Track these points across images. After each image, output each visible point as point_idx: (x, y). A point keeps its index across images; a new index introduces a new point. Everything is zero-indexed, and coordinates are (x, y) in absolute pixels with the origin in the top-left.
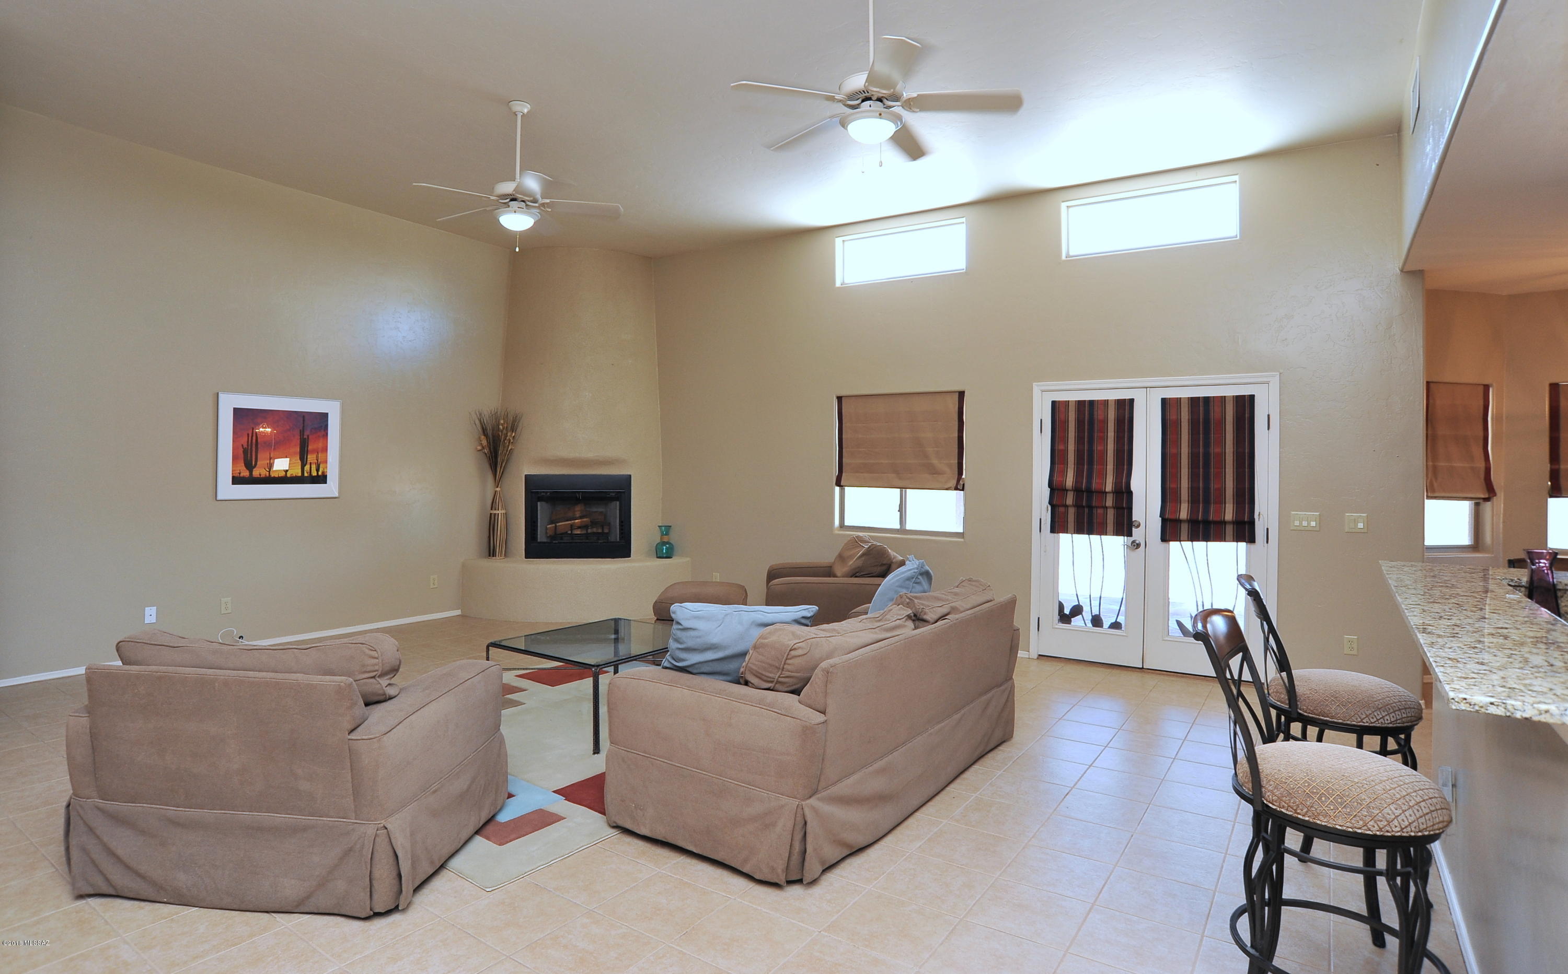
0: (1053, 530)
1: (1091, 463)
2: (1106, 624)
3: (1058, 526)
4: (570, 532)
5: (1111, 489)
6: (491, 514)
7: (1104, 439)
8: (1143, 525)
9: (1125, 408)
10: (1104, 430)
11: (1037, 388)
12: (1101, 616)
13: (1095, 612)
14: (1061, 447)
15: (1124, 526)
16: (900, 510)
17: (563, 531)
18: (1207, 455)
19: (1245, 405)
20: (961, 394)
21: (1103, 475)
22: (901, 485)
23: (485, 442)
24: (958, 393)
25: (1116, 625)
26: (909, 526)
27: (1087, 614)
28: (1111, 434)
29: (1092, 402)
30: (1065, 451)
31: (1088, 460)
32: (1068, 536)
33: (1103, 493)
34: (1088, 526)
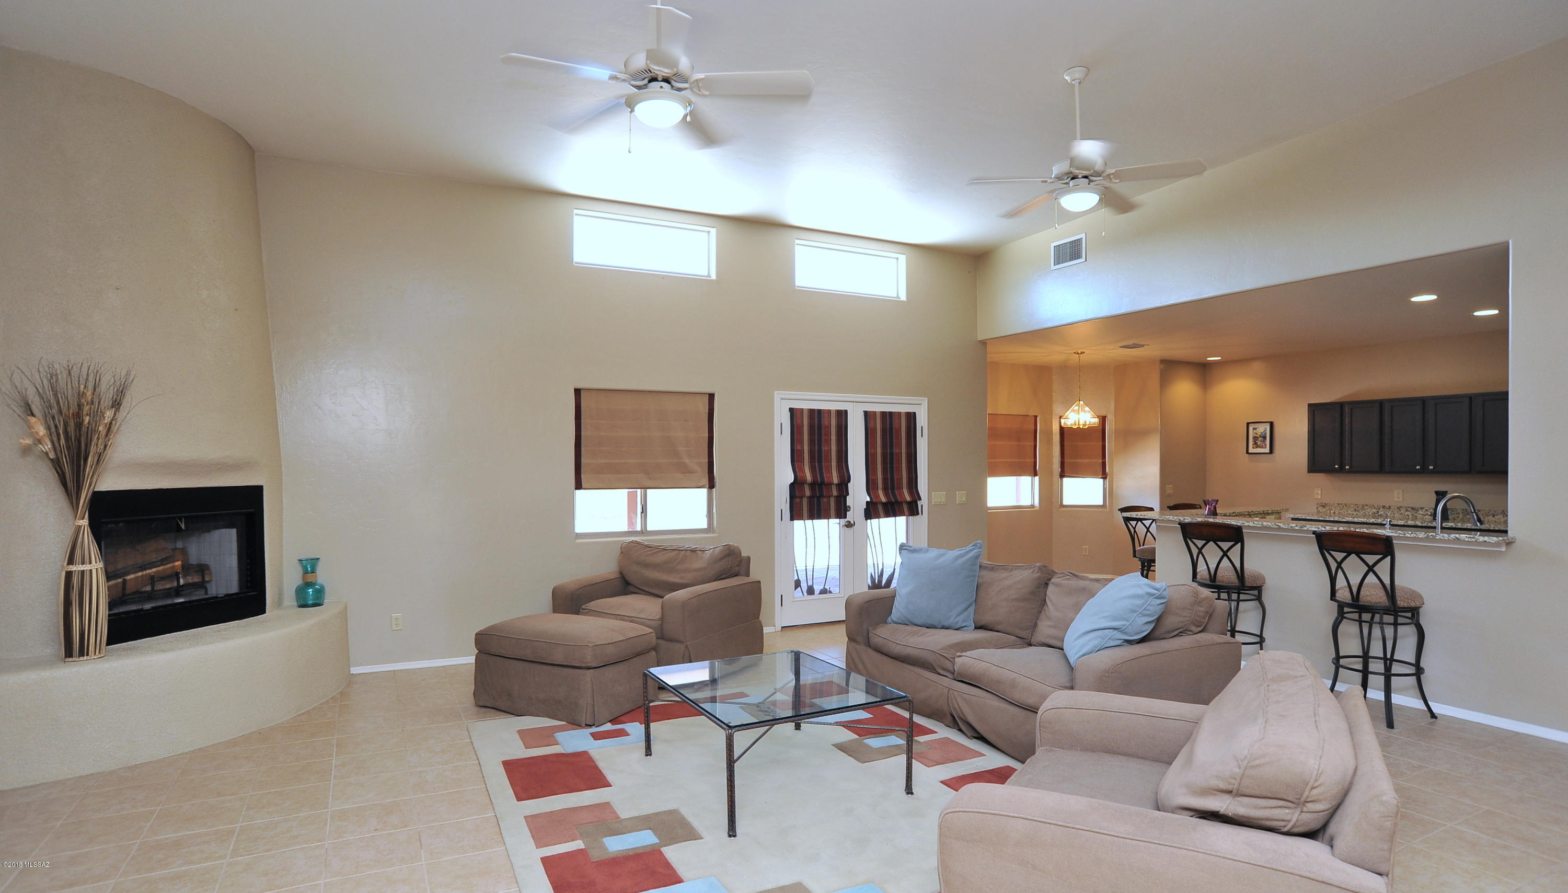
0: (791, 518)
1: (820, 461)
2: (817, 591)
3: (795, 514)
4: (148, 588)
5: (837, 481)
6: (69, 575)
7: (828, 442)
8: (852, 509)
9: (842, 415)
10: (828, 434)
11: (778, 395)
12: (814, 586)
13: (810, 584)
14: (799, 448)
15: (841, 511)
17: (134, 590)
18: (892, 454)
19: (912, 417)
20: (712, 396)
21: (829, 470)
22: (646, 485)
24: (708, 395)
25: (824, 591)
26: (650, 527)
27: (804, 586)
28: (833, 438)
29: (819, 411)
30: (802, 451)
31: (818, 459)
32: (802, 522)
33: (830, 484)
34: (817, 512)
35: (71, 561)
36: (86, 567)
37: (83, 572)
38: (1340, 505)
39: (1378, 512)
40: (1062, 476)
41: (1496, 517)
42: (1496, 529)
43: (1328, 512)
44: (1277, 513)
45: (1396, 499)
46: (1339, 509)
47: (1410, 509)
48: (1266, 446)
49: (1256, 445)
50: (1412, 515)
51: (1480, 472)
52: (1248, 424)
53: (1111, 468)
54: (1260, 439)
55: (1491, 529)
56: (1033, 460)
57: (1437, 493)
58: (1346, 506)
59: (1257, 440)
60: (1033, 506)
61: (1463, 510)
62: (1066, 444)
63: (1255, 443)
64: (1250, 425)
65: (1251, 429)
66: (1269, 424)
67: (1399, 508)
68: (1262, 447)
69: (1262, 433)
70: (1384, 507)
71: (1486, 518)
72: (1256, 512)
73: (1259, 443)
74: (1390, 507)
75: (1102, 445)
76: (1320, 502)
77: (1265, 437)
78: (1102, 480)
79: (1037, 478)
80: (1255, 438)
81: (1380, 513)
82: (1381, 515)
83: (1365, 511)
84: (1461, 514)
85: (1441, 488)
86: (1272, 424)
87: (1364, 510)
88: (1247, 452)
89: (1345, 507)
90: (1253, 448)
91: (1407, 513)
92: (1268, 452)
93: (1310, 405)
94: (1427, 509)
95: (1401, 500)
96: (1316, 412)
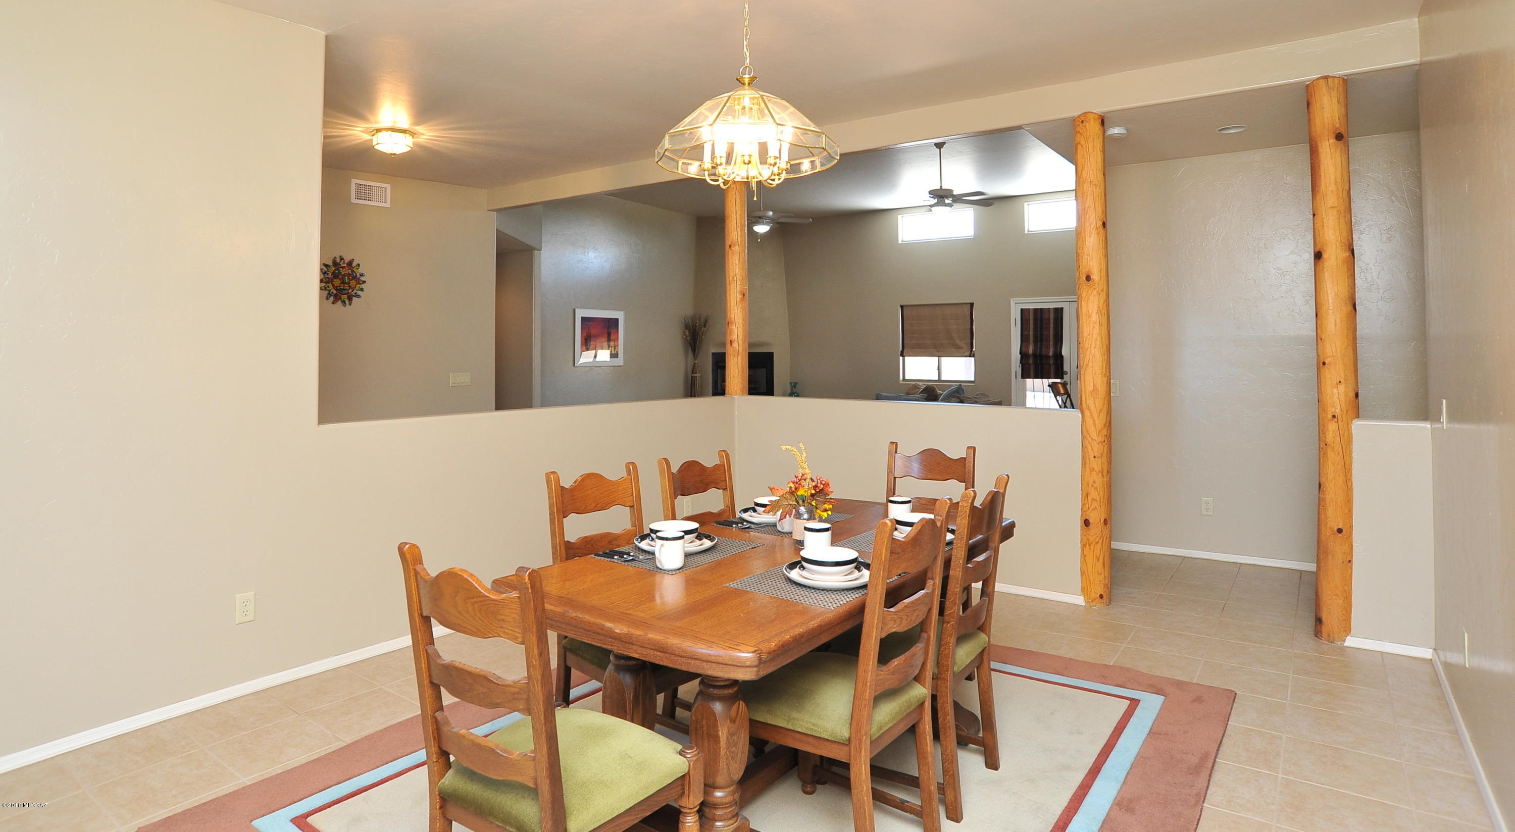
0: (1023, 377)
1: (1041, 341)
3: (1025, 375)
5: (1052, 354)
6: (692, 377)
7: (1048, 329)
8: (1068, 373)
9: (1059, 313)
10: (1048, 324)
11: (1013, 302)
14: (1026, 333)
15: (1059, 373)
16: (938, 369)
20: (972, 305)
21: (1048, 347)
22: (939, 355)
23: (687, 334)
24: (970, 304)
26: (943, 378)
28: (1052, 326)
29: (1041, 309)
30: (1028, 335)
31: (1040, 339)
32: (1031, 380)
33: (1048, 357)
34: (1040, 374)
35: (693, 373)
36: (696, 375)
37: (695, 376)
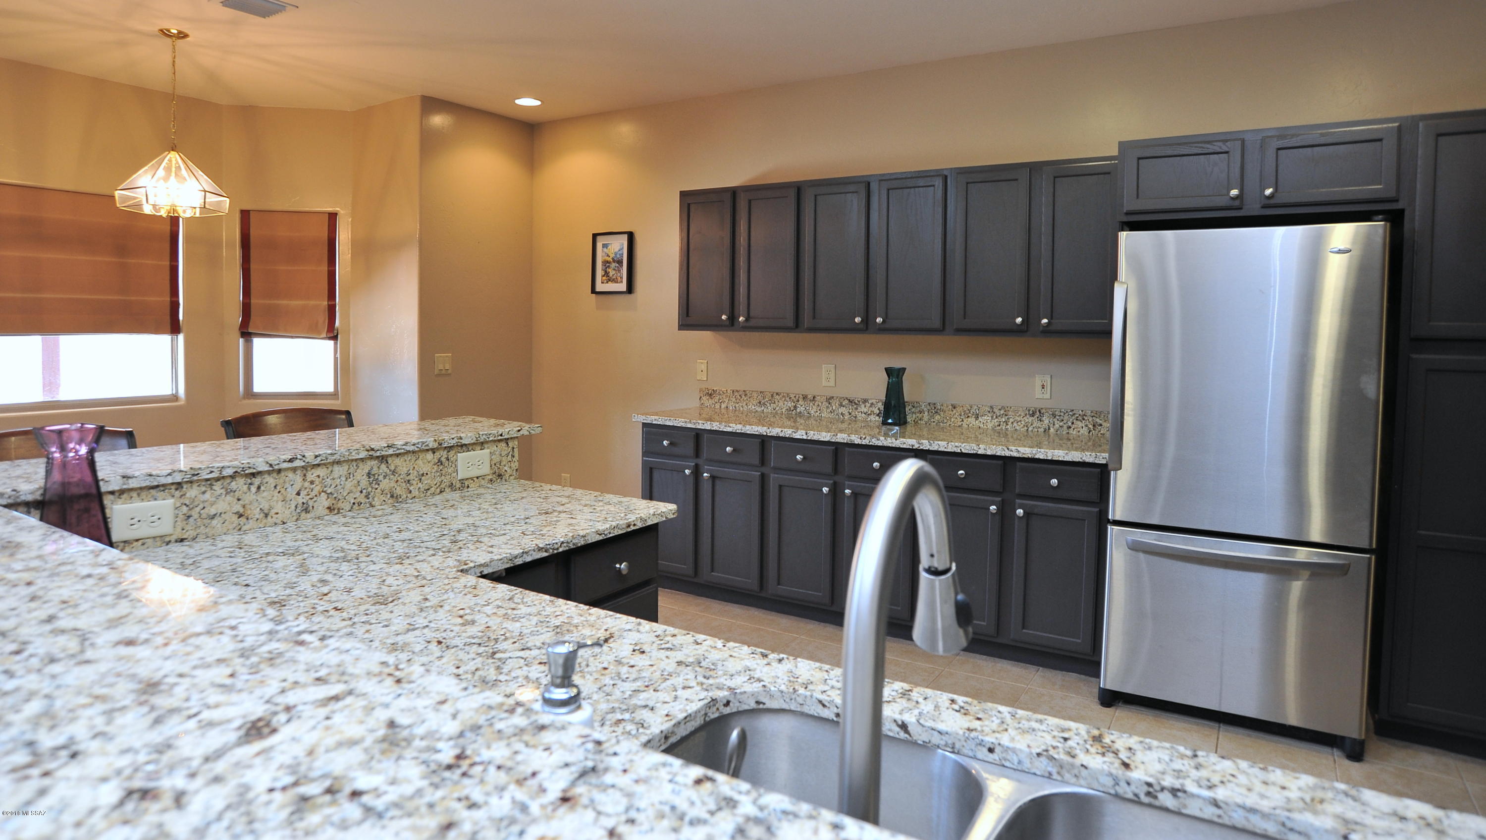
38: (736, 394)
39: (795, 407)
40: (246, 334)
41: (980, 419)
42: (989, 453)
43: (717, 406)
44: (500, 441)
45: (824, 383)
46: (734, 400)
47: (847, 402)
48: (621, 278)
49: (609, 279)
50: (850, 414)
51: (960, 331)
52: (595, 236)
53: (346, 317)
54: (613, 265)
55: (980, 452)
56: (168, 299)
57: (889, 371)
58: (746, 395)
59: (609, 266)
60: (175, 397)
61: (929, 404)
62: (253, 266)
63: (606, 274)
64: (599, 238)
65: (599, 246)
66: (626, 236)
67: (829, 400)
68: (615, 281)
69: (616, 254)
70: (805, 398)
71: (965, 421)
72: (411, 448)
73: (612, 273)
74: (814, 397)
75: (329, 271)
76: (703, 386)
77: (620, 262)
78: (331, 343)
79: (181, 337)
80: (606, 263)
81: (798, 410)
82: (800, 412)
83: (775, 406)
84: (926, 413)
85: (896, 363)
86: (631, 236)
87: (774, 403)
88: (593, 291)
89: (743, 396)
90: (602, 283)
91: (842, 410)
92: (625, 290)
93: (684, 195)
94: (874, 401)
95: (832, 383)
96: (692, 208)
